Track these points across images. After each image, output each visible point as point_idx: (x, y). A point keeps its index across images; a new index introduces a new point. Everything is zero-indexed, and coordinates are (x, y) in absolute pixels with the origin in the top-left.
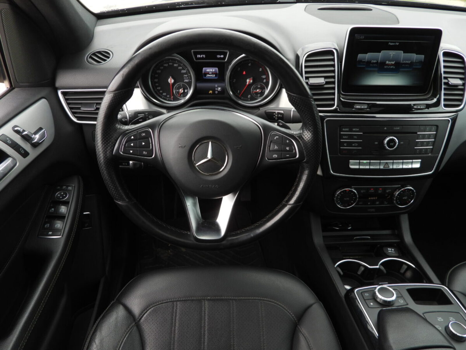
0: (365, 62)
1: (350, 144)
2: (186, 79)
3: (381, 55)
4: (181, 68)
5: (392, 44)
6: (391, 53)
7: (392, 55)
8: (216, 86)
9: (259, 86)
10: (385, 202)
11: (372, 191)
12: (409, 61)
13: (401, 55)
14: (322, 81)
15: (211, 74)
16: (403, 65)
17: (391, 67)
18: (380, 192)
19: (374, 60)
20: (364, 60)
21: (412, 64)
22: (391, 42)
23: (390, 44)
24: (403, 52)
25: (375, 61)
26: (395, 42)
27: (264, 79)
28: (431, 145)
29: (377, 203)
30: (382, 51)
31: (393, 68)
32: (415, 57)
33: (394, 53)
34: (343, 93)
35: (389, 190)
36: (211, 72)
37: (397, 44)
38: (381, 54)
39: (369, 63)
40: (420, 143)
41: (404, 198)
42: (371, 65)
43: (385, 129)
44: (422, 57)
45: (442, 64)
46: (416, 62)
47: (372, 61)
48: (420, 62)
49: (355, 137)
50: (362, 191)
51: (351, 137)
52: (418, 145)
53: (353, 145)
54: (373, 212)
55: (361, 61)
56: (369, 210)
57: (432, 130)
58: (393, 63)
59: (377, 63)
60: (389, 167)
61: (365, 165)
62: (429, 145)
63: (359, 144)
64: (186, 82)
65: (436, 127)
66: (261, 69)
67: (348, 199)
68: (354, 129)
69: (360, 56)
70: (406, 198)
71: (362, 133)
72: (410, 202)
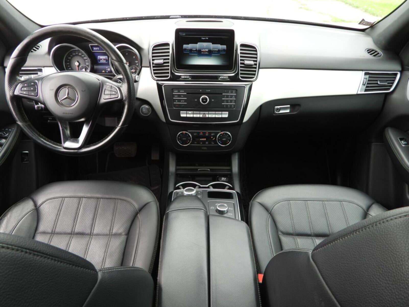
0: (188, 50)
1: (179, 101)
2: (87, 63)
4: (83, 56)
5: (204, 38)
6: (204, 44)
7: (205, 45)
8: (107, 67)
9: (134, 68)
10: (212, 142)
11: (201, 134)
12: (217, 49)
13: (211, 46)
14: (161, 61)
15: (103, 60)
16: (214, 52)
17: (206, 53)
18: (207, 135)
19: (194, 49)
20: (188, 49)
21: (219, 51)
22: (203, 37)
23: (202, 38)
24: (211, 43)
25: (195, 49)
26: (206, 38)
27: (137, 63)
28: (234, 102)
29: (207, 143)
30: (198, 43)
31: (207, 54)
32: (220, 47)
33: (206, 44)
34: (177, 69)
35: (213, 134)
36: (103, 59)
37: (207, 38)
38: (198, 45)
39: (191, 50)
40: (225, 101)
41: (223, 139)
42: (193, 52)
43: (201, 91)
44: (225, 47)
45: (239, 52)
46: (221, 50)
47: (193, 49)
48: (224, 50)
49: (182, 96)
50: (195, 134)
51: (179, 96)
52: (224, 102)
53: (182, 101)
54: (205, 150)
55: (185, 49)
56: (203, 148)
57: (233, 93)
58: (207, 50)
59: (196, 50)
60: (206, 116)
61: (190, 115)
62: (232, 102)
63: (185, 101)
64: (87, 65)
65: (235, 90)
66: (134, 57)
67: (185, 139)
68: (181, 91)
69: (185, 46)
70: (225, 140)
71: (186, 94)
72: (228, 142)
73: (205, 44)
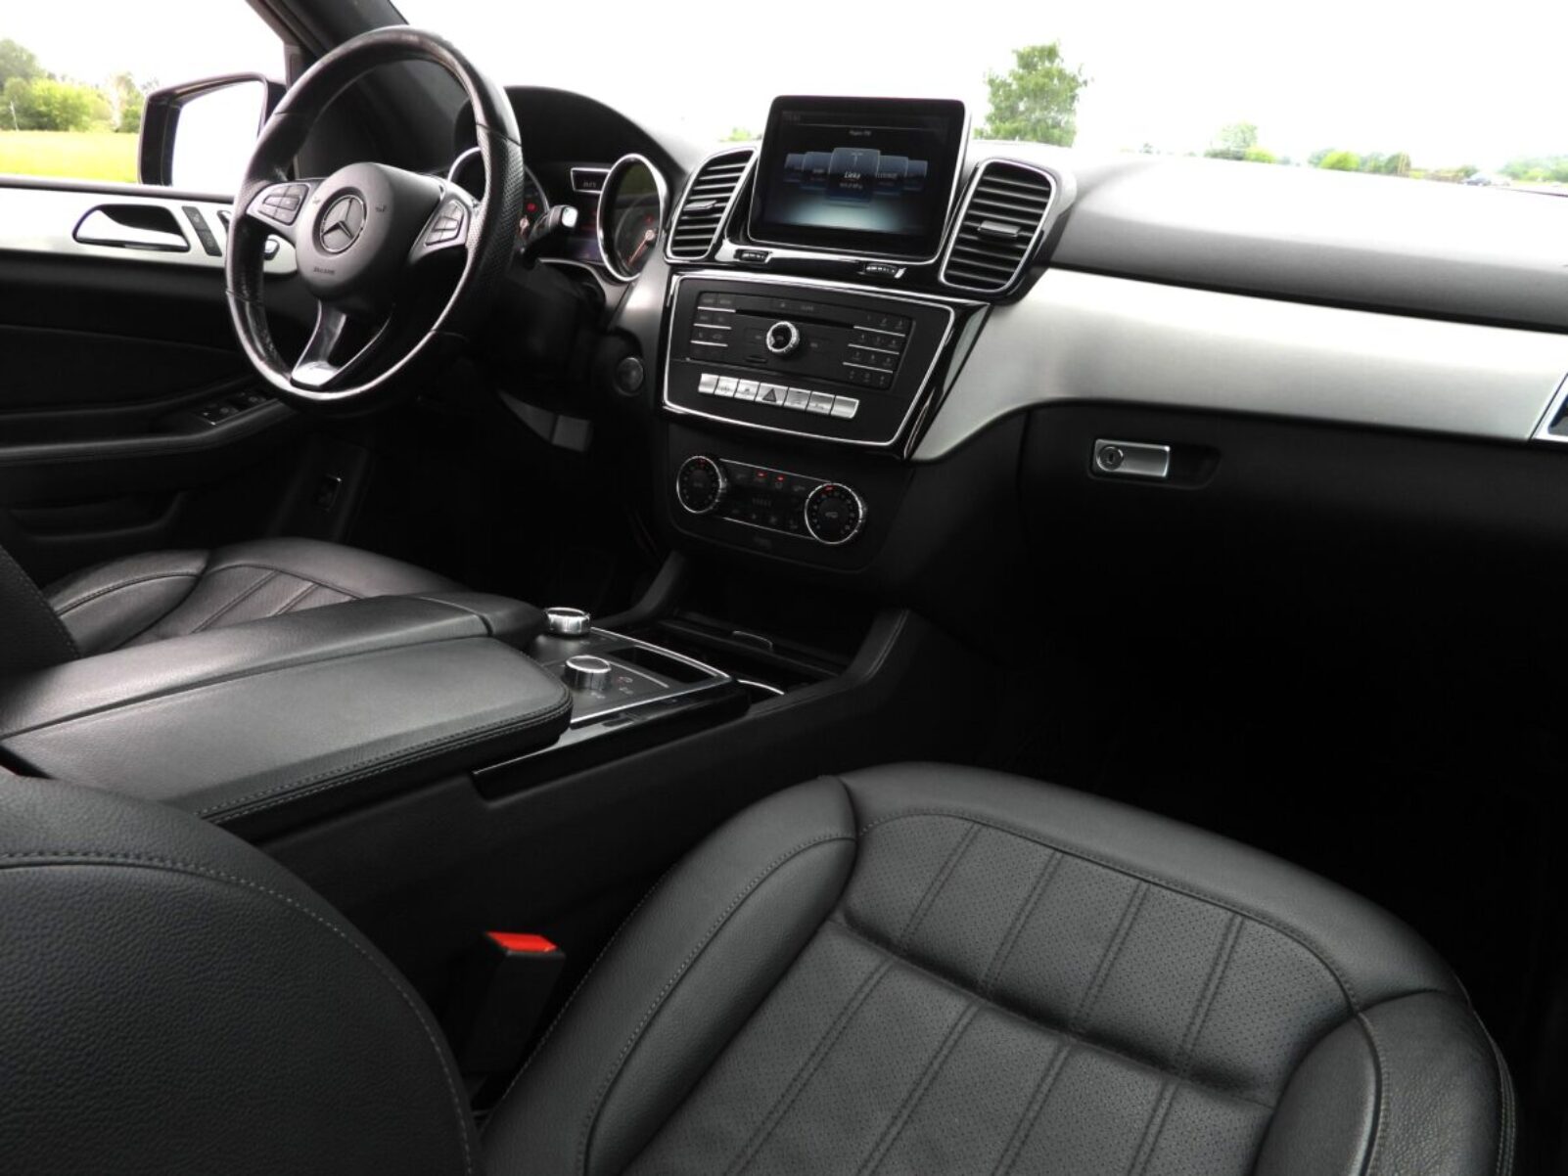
0: (799, 171)
1: (710, 335)
3: (833, 158)
5: (856, 134)
6: (854, 154)
7: (856, 159)
11: (760, 479)
12: (894, 172)
13: (877, 160)
14: (707, 206)
16: (881, 183)
17: (855, 186)
18: (779, 486)
19: (818, 168)
20: (798, 168)
21: (900, 180)
22: (855, 130)
23: (852, 133)
24: (879, 152)
25: (821, 171)
26: (863, 130)
28: (890, 365)
29: (774, 519)
30: (836, 150)
31: (857, 189)
32: (906, 164)
33: (860, 154)
34: (754, 240)
35: (797, 487)
37: (868, 133)
38: (833, 154)
39: (808, 174)
40: (858, 354)
41: (828, 515)
42: (812, 179)
43: (783, 305)
44: (922, 166)
45: (973, 188)
46: (908, 178)
47: (815, 171)
48: (917, 178)
49: (721, 319)
50: (739, 476)
51: (714, 318)
52: (853, 358)
53: (714, 337)
54: (765, 549)
55: (791, 170)
56: (756, 539)
57: (897, 328)
58: (859, 176)
59: (824, 175)
60: (775, 400)
61: (729, 386)
62: (885, 364)
63: (725, 336)
65: (906, 321)
67: (700, 486)
68: (722, 302)
69: (792, 158)
70: (834, 517)
71: (733, 311)
72: (848, 533)
73: (857, 154)
